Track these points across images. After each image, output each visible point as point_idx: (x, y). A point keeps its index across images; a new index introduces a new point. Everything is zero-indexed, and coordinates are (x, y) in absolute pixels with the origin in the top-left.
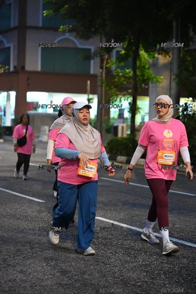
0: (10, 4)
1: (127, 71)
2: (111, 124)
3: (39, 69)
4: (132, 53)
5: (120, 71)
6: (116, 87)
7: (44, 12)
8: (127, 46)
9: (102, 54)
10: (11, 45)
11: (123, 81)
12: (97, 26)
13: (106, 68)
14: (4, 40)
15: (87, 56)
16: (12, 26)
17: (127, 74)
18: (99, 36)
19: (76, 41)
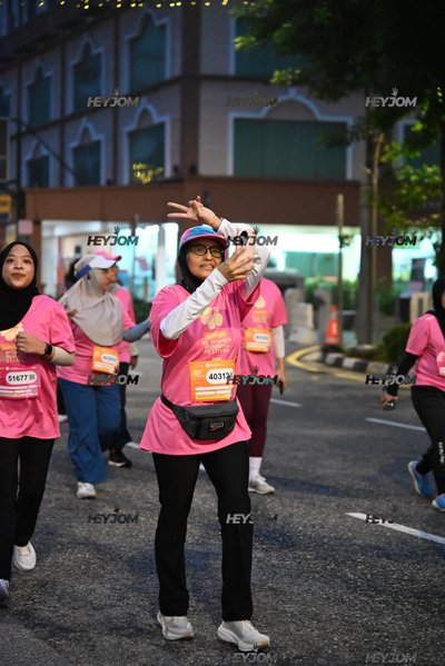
0: (163, 27)
1: (430, 170)
2: (394, 294)
3: (230, 171)
4: (438, 129)
5: (411, 171)
6: (403, 207)
7: (237, 40)
8: (428, 112)
9: (371, 132)
10: (167, 119)
11: (419, 194)
12: (358, 69)
13: (380, 164)
14: (151, 108)
15: (337, 138)
16: (168, 75)
17: (428, 177)
18: (362, 90)
19: (310, 104)
